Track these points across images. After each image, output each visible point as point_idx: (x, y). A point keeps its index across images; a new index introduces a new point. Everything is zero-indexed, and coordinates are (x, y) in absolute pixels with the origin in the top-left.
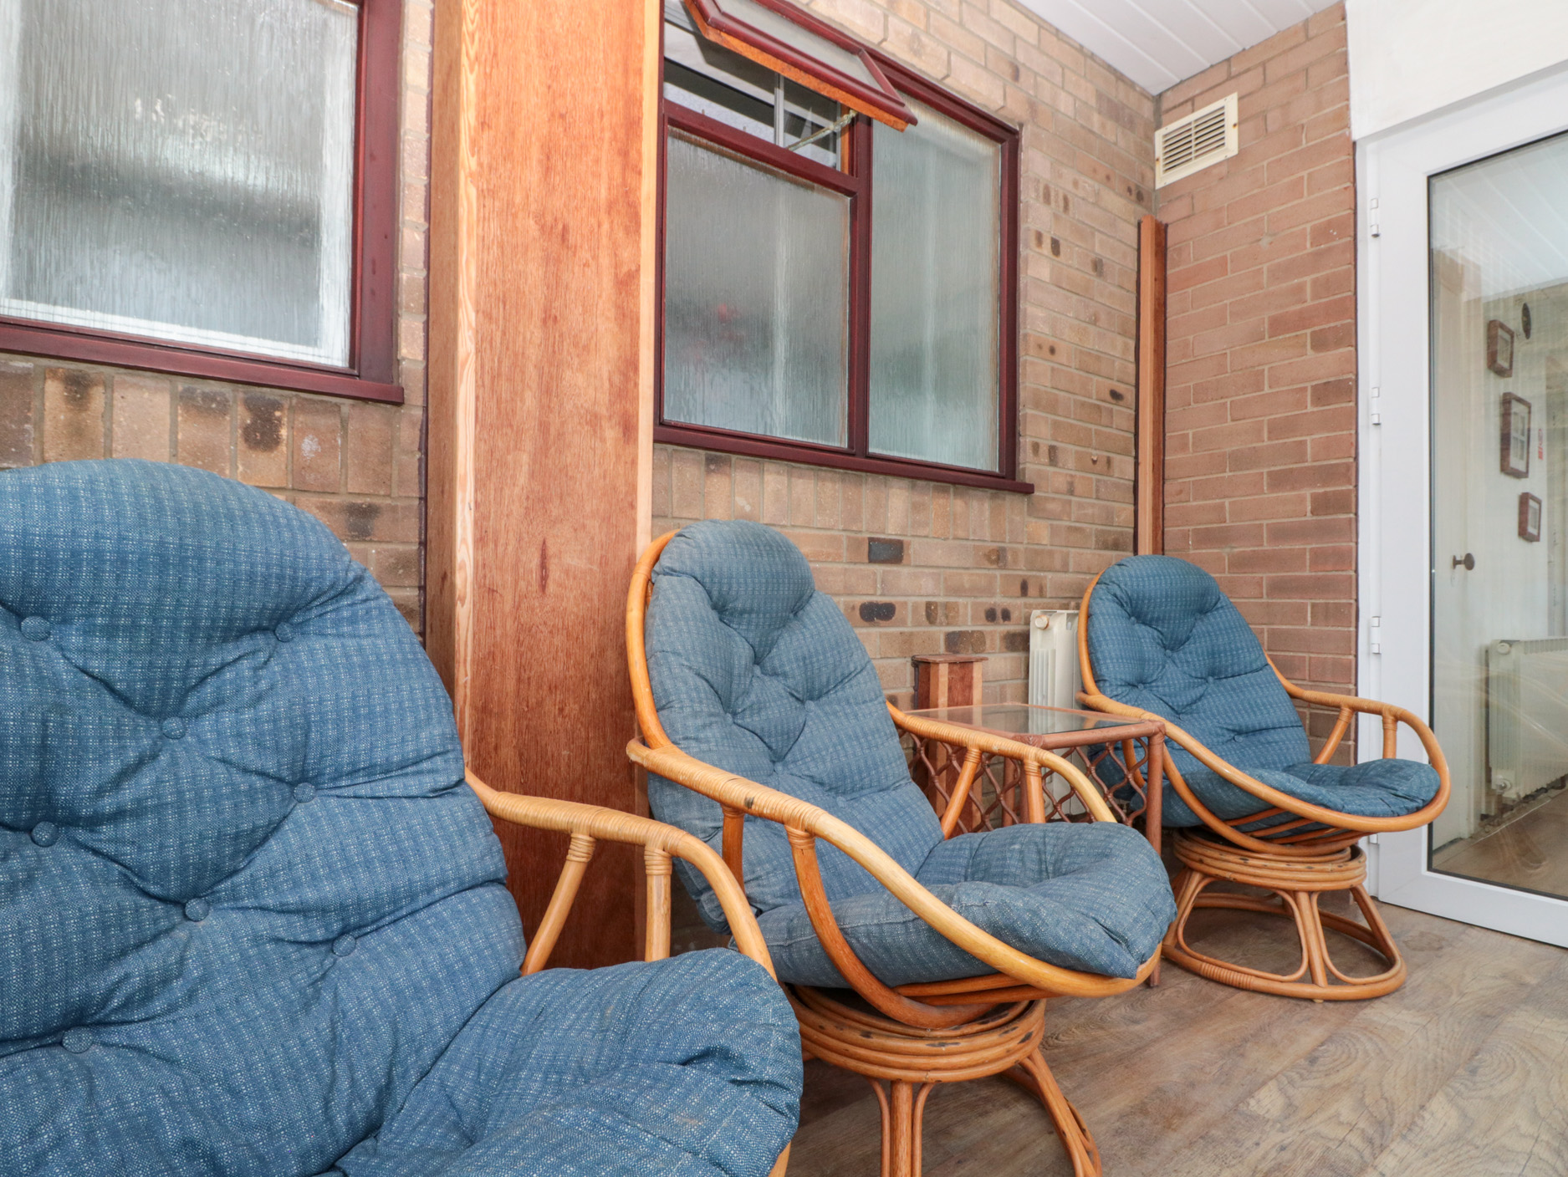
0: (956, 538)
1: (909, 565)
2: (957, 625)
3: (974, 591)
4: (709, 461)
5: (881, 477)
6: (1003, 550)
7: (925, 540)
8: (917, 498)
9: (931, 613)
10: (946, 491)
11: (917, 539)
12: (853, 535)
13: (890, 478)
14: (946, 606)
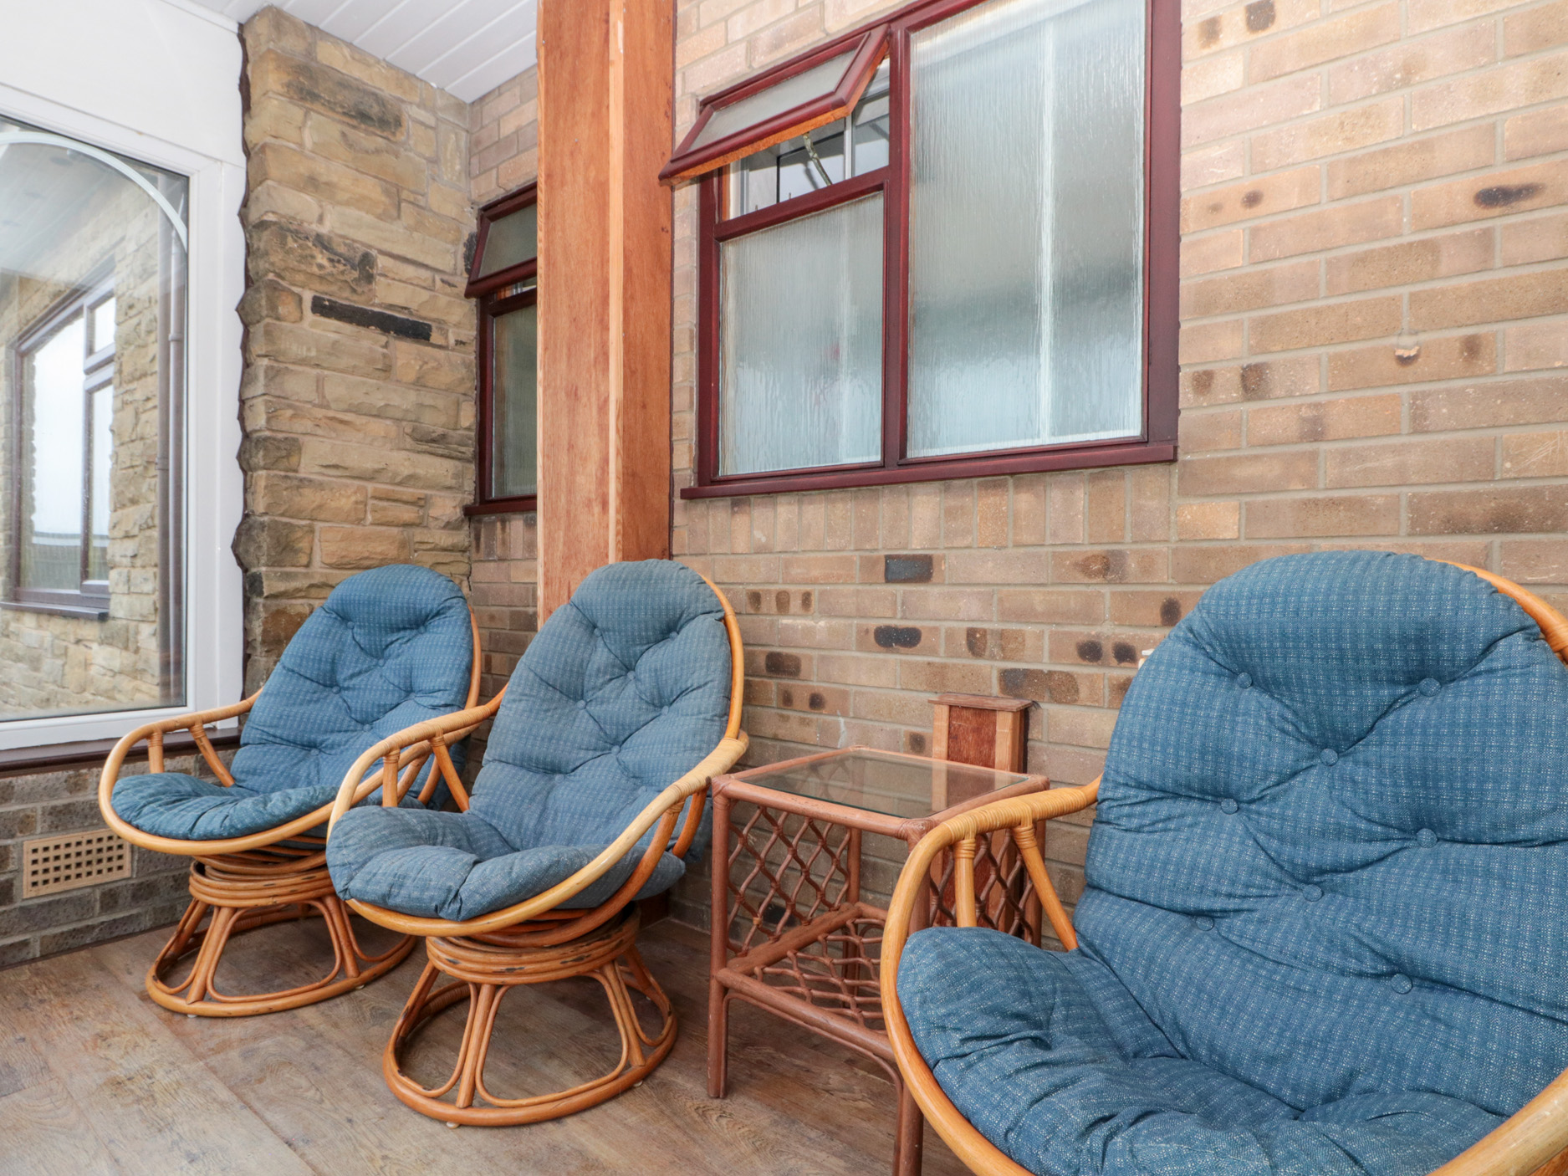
0: (1017, 545)
1: (942, 584)
2: (1019, 661)
3: (1053, 615)
4: (734, 504)
5: (901, 486)
6: (1119, 555)
7: (967, 552)
8: (952, 502)
9: (975, 642)
10: (1002, 486)
11: (954, 552)
12: (867, 554)
13: (914, 485)
14: (1002, 635)
